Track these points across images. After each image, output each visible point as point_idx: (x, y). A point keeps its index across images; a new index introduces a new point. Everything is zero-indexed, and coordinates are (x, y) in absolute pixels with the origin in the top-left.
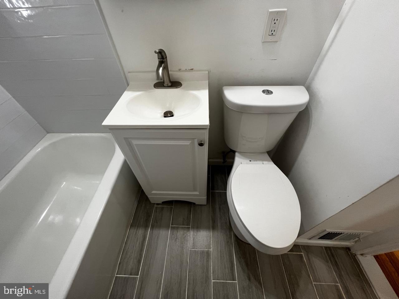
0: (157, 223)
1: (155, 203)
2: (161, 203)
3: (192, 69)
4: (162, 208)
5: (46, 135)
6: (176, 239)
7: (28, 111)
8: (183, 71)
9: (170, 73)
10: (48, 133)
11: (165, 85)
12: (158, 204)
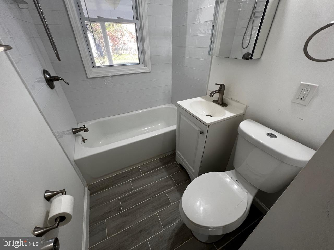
0: (168, 168)
1: (176, 161)
2: (179, 163)
3: (238, 101)
4: (177, 166)
5: (170, 103)
6: (166, 182)
7: (172, 91)
8: (233, 100)
9: (224, 97)
10: (172, 103)
11: (218, 103)
12: (177, 163)
